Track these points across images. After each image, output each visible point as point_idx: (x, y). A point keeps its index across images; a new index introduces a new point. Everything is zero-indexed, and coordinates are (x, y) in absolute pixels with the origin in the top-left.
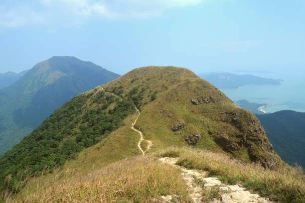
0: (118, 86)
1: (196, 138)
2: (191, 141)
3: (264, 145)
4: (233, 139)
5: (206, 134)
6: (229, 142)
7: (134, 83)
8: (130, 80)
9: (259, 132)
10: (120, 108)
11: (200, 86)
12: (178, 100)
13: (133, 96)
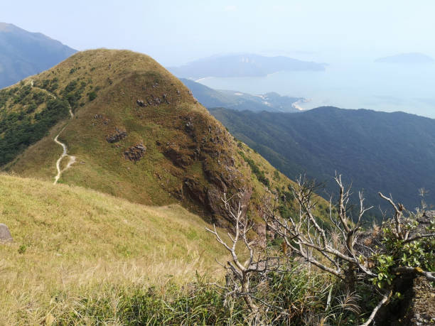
0: (51, 78)
1: (138, 151)
2: (132, 154)
3: (221, 157)
4: (184, 151)
5: (153, 144)
6: (179, 155)
7: (75, 74)
8: (68, 69)
9: (216, 142)
10: (49, 112)
11: (150, 80)
12: (119, 100)
13: (70, 93)
